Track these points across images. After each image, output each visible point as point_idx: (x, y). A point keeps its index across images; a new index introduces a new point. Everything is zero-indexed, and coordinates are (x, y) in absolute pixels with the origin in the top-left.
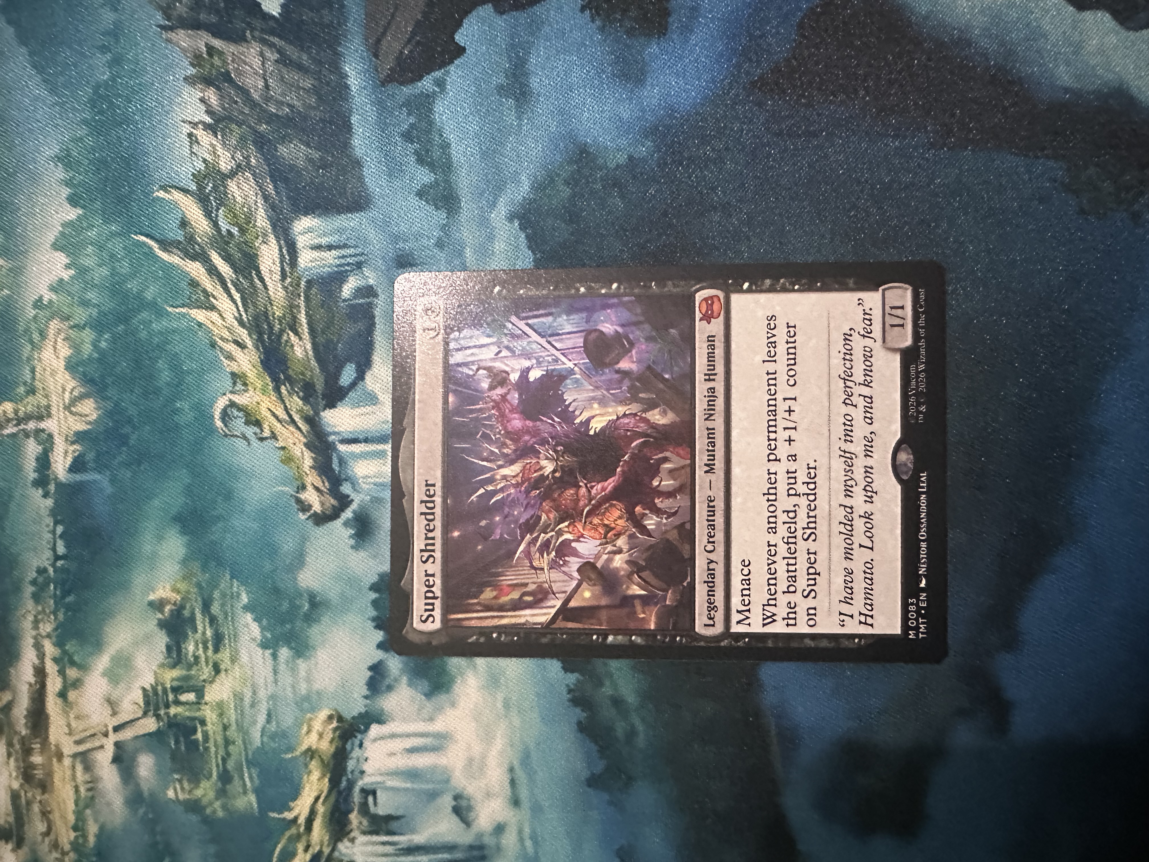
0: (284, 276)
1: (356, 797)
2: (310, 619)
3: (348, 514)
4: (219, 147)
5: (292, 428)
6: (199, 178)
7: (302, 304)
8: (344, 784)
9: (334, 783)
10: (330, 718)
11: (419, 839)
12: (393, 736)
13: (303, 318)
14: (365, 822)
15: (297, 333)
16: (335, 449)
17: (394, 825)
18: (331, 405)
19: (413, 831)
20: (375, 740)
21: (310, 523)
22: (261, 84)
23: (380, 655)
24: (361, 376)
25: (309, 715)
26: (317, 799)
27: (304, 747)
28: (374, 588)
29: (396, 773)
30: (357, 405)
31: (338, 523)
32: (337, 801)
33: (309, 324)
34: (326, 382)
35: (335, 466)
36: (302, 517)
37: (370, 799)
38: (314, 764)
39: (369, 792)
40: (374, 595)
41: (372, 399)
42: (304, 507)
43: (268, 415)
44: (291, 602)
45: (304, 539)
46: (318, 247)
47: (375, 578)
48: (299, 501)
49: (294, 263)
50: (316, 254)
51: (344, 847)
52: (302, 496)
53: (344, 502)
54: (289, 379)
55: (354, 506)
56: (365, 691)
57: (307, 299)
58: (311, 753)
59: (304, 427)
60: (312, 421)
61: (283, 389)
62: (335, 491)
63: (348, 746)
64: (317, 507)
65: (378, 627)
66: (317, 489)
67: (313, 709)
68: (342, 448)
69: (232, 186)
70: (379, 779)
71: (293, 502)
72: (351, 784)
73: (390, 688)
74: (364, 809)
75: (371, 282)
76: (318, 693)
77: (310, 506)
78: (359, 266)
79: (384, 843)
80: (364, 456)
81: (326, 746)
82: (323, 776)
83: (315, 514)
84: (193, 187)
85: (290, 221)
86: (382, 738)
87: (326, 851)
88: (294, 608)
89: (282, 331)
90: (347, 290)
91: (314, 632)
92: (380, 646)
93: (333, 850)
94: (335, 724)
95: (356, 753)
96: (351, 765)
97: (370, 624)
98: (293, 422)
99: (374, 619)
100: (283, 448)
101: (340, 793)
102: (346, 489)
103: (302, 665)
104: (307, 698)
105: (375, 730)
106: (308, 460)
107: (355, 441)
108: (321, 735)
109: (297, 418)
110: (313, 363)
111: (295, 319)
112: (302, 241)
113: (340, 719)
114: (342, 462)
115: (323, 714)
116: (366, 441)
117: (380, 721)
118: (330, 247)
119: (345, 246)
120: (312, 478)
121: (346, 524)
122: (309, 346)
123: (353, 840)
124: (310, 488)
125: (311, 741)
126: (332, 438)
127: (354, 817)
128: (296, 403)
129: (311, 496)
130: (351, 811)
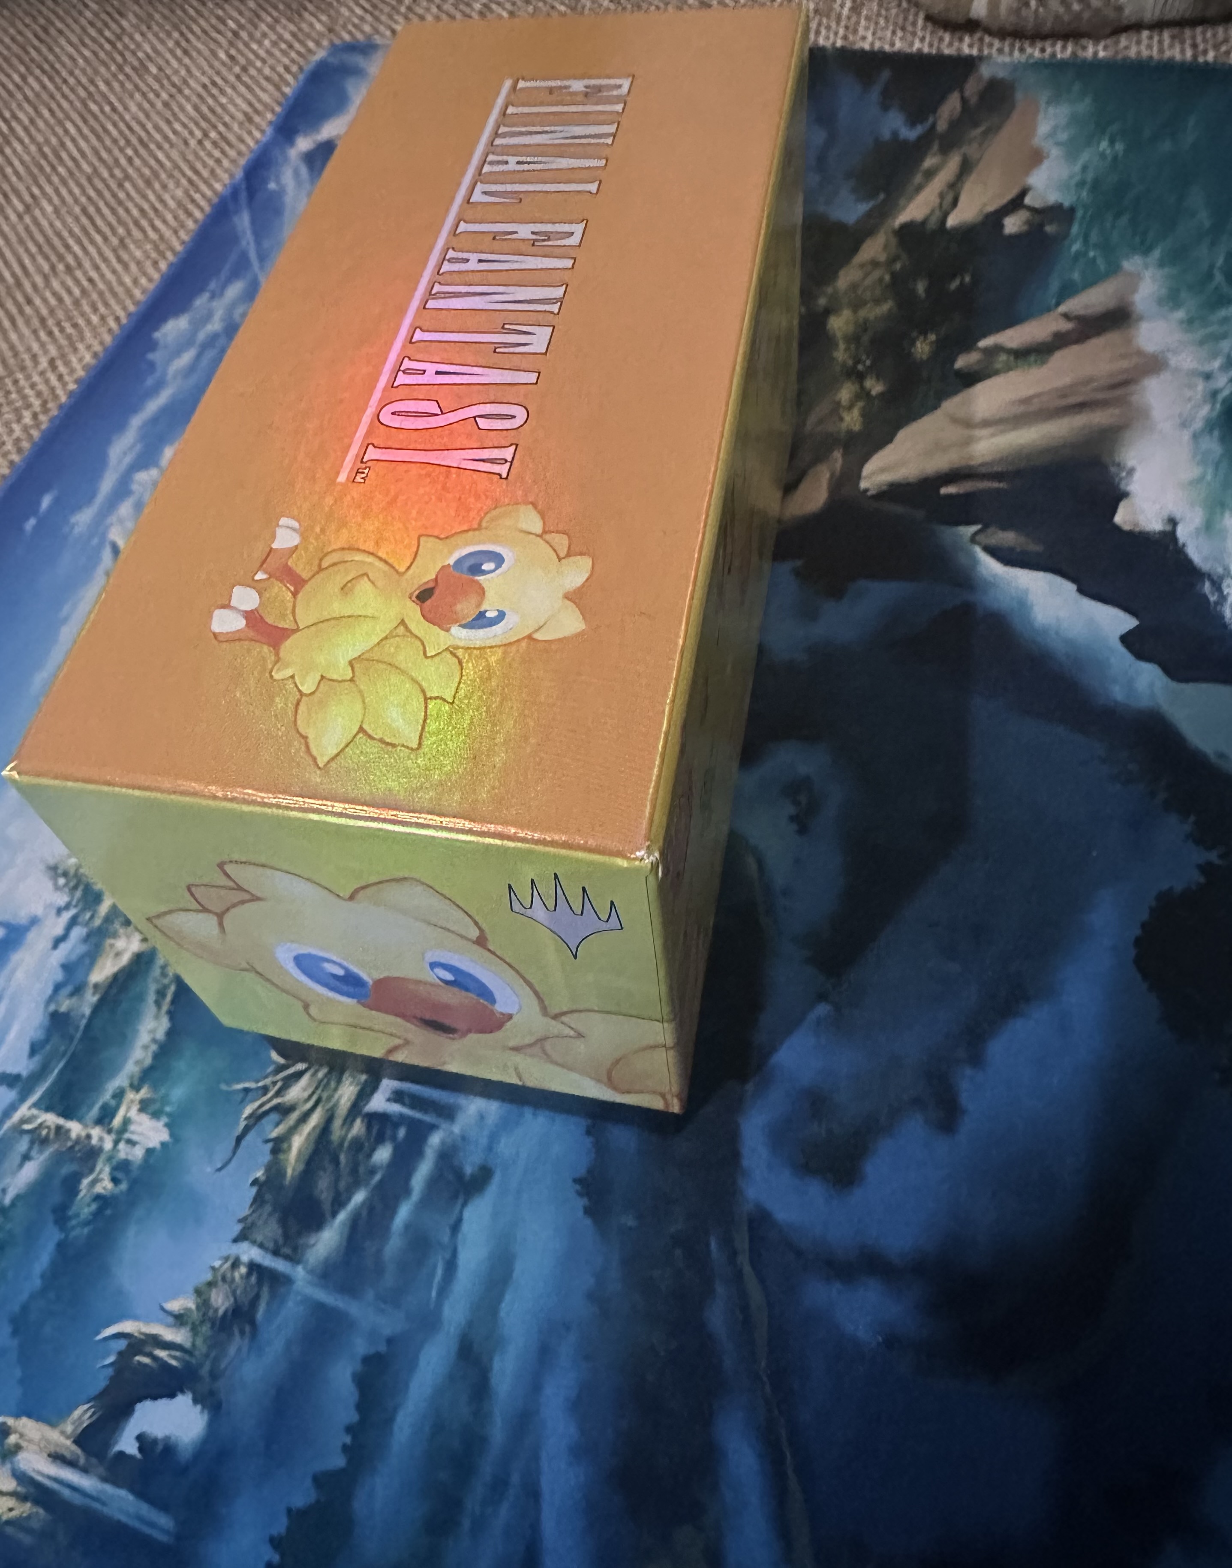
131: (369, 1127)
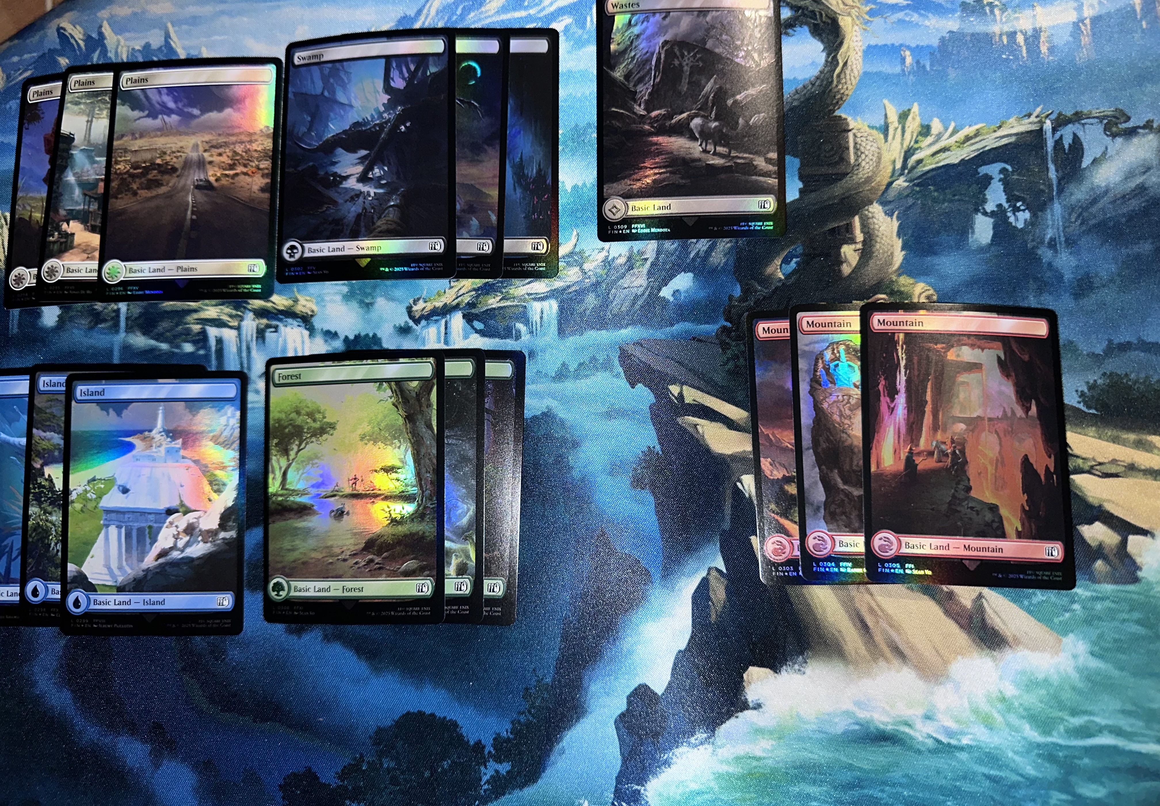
0: (529, 294)
1: (274, 323)
2: (361, 302)
3: (411, 323)
4: (596, 263)
5: (454, 297)
6: (582, 252)
7: (515, 303)
8: (281, 317)
9: (281, 312)
10: (313, 311)
11: (254, 353)
12: (303, 342)
13: (508, 303)
14: (262, 326)
15: (501, 300)
16: (443, 318)
17: (260, 341)
18: (464, 316)
19: (258, 350)
20: (301, 333)
21: (408, 305)
22: (626, 286)
23: (342, 337)
24: (477, 331)
25: (314, 301)
26: (274, 303)
27: (299, 297)
28: (375, 335)
29: (285, 341)
30: (464, 330)
31: (407, 318)
32: (273, 313)
33: (505, 307)
34: (476, 315)
35: (435, 318)
36: (411, 301)
37: (273, 330)
38: (290, 302)
39: (276, 328)
40: (371, 335)
41: (466, 337)
42: (415, 302)
43: (462, 285)
44: (370, 294)
45: (400, 302)
46: (542, 313)
47: (379, 335)
48: (419, 299)
49: (535, 299)
50: (539, 311)
51: (250, 315)
52: (421, 301)
53: (417, 321)
54: (478, 296)
55: (414, 326)
56: (325, 329)
57: (517, 306)
58: (296, 301)
59: (455, 303)
60: (456, 307)
61: (474, 293)
62: (422, 317)
63: (299, 320)
64: (415, 308)
65: (356, 337)
66: (424, 308)
67: (317, 303)
68: (443, 321)
69: (577, 269)
70: (283, 334)
71: (418, 296)
72: (280, 320)
73: (326, 341)
74: (268, 326)
75: (523, 338)
76: (324, 306)
77: (415, 304)
78: (531, 332)
79: (252, 335)
80: (439, 333)
81: (299, 309)
82: (285, 306)
83: (411, 307)
84: (577, 250)
85: (556, 298)
86: (302, 337)
87: (249, 307)
88: (367, 295)
89: (502, 293)
90: (520, 326)
91: (354, 305)
92: (346, 337)
93: (250, 310)
94: (310, 313)
95: (295, 323)
96: (290, 321)
97: (357, 333)
98: (457, 298)
99: (359, 334)
100: (445, 292)
101: (276, 314)
102: (423, 322)
103: (338, 298)
104: (323, 300)
105: (306, 333)
106: (439, 304)
107: (446, 328)
108: (304, 306)
109: (459, 299)
110: (485, 308)
111: (507, 299)
112: (546, 304)
113: (312, 316)
114: (436, 321)
115: (315, 308)
116: (446, 334)
117: (310, 335)
118: (541, 318)
119: (541, 326)
120: (429, 306)
121: (406, 322)
122: (494, 306)
123: (254, 320)
124: (424, 305)
125: (302, 301)
126: (448, 316)
127: (264, 321)
128: (467, 299)
129: (421, 305)
130: (268, 319)
131: (199, 333)
